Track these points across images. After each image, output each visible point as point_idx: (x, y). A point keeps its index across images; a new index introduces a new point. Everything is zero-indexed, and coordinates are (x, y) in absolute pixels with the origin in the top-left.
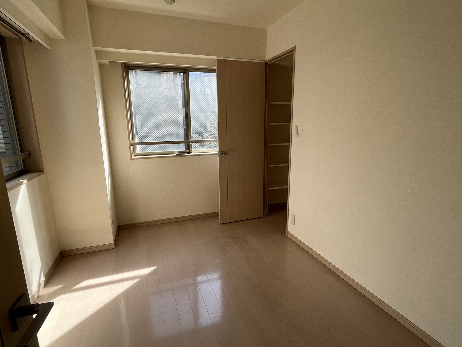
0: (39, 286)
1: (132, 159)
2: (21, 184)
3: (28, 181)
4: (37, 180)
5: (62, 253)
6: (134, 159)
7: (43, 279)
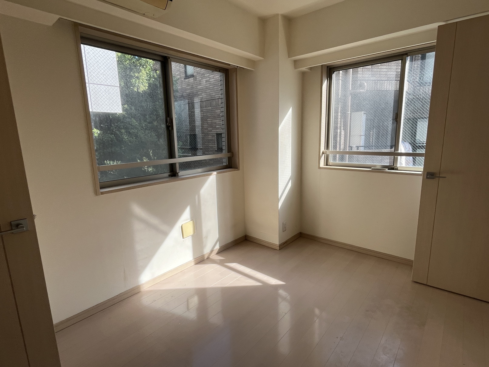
0: (212, 251)
1: (320, 168)
2: (210, 175)
3: (218, 173)
4: (228, 174)
5: (246, 236)
6: (322, 169)
7: (217, 247)
